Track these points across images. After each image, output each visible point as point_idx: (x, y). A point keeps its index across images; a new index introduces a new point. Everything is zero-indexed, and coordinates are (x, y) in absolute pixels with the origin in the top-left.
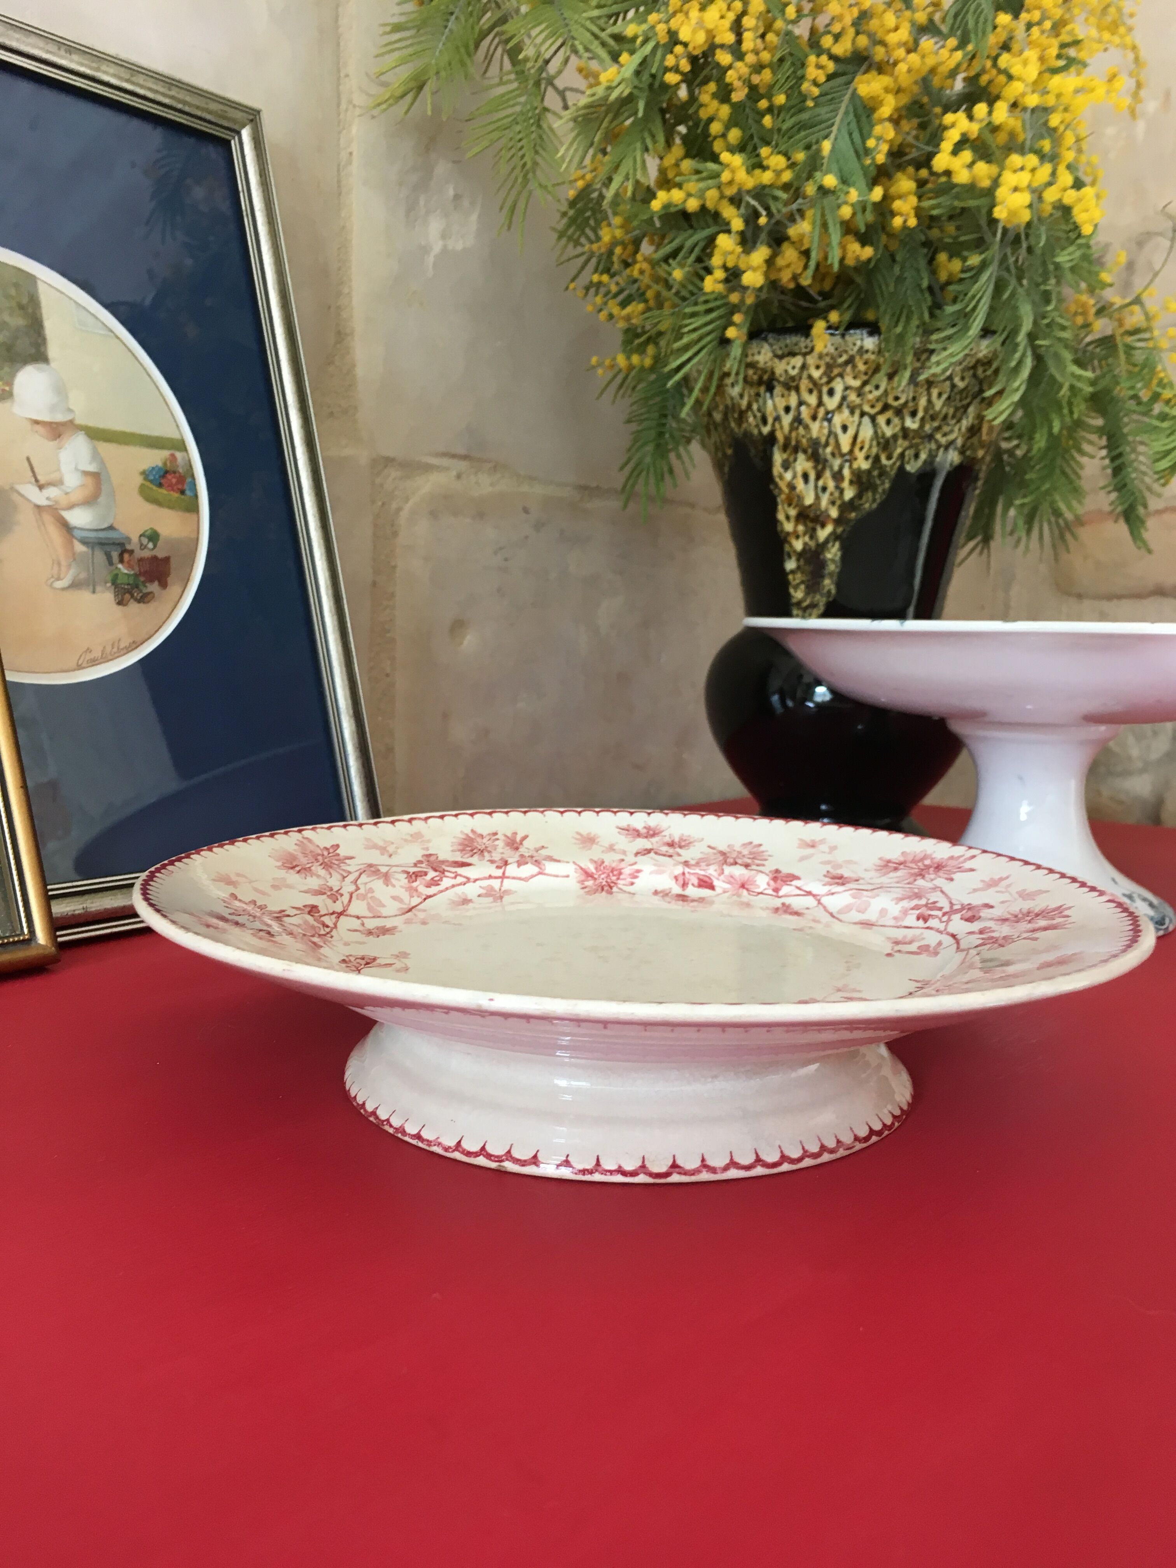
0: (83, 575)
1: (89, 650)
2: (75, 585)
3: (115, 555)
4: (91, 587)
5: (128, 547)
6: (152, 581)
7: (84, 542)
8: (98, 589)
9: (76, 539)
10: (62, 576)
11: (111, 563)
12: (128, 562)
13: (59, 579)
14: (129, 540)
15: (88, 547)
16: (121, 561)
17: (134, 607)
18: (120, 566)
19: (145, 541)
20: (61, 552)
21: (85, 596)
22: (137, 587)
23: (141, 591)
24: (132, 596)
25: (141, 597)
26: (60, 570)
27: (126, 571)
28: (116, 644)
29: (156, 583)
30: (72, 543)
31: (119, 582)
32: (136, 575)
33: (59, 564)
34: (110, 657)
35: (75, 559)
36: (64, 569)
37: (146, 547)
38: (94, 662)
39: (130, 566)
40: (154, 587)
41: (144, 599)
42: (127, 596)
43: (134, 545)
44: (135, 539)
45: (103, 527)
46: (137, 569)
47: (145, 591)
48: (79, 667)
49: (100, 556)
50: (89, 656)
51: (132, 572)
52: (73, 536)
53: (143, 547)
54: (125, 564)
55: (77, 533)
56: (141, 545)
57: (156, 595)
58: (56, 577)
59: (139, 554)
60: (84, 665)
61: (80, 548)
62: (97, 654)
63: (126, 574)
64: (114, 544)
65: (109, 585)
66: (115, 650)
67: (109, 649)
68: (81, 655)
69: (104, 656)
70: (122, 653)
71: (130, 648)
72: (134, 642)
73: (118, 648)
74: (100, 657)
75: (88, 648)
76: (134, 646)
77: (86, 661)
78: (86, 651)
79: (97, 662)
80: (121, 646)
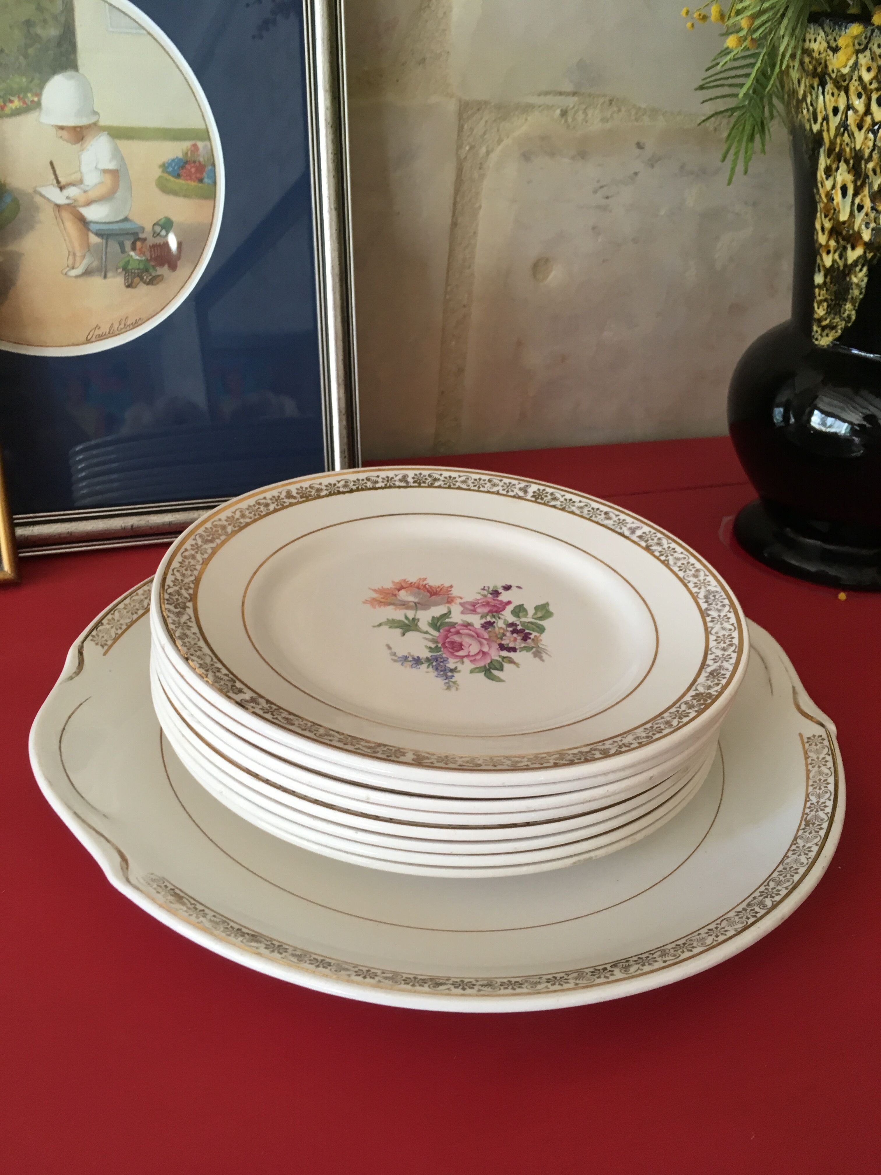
0: (95, 264)
1: (98, 327)
2: (87, 273)
3: (128, 244)
4: (103, 274)
5: (141, 236)
6: (162, 265)
7: (99, 234)
8: (109, 274)
9: (93, 232)
10: (76, 266)
12: (140, 250)
13: (73, 268)
14: (143, 229)
15: (102, 238)
16: (134, 248)
17: (143, 289)
18: (132, 253)
19: (158, 229)
20: (76, 244)
21: (97, 281)
22: (147, 270)
23: (151, 275)
24: (142, 279)
25: (150, 280)
26: (75, 260)
27: (137, 258)
28: (123, 322)
29: (166, 267)
30: (88, 235)
31: (130, 267)
32: (147, 260)
33: (74, 255)
34: (117, 332)
35: (89, 250)
36: (78, 259)
37: (159, 234)
38: (101, 337)
39: (142, 253)
40: (164, 271)
41: (153, 281)
42: (137, 280)
43: (148, 233)
44: (148, 227)
45: (118, 219)
46: (148, 254)
47: (154, 274)
48: (88, 341)
49: (114, 246)
50: (97, 332)
51: (143, 258)
52: (89, 230)
53: (156, 235)
54: (138, 251)
55: (92, 227)
56: (154, 232)
57: (165, 276)
58: (71, 266)
59: (151, 241)
60: (92, 340)
61: (94, 239)
62: (105, 329)
63: (138, 260)
64: (127, 234)
65: (120, 270)
66: (122, 326)
67: (116, 326)
68: (91, 331)
69: (111, 332)
70: (128, 328)
71: (136, 324)
72: (140, 319)
73: (125, 325)
74: (107, 333)
75: (97, 326)
76: (140, 322)
77: (94, 337)
78: (95, 328)
79: (105, 337)
80: (128, 323)
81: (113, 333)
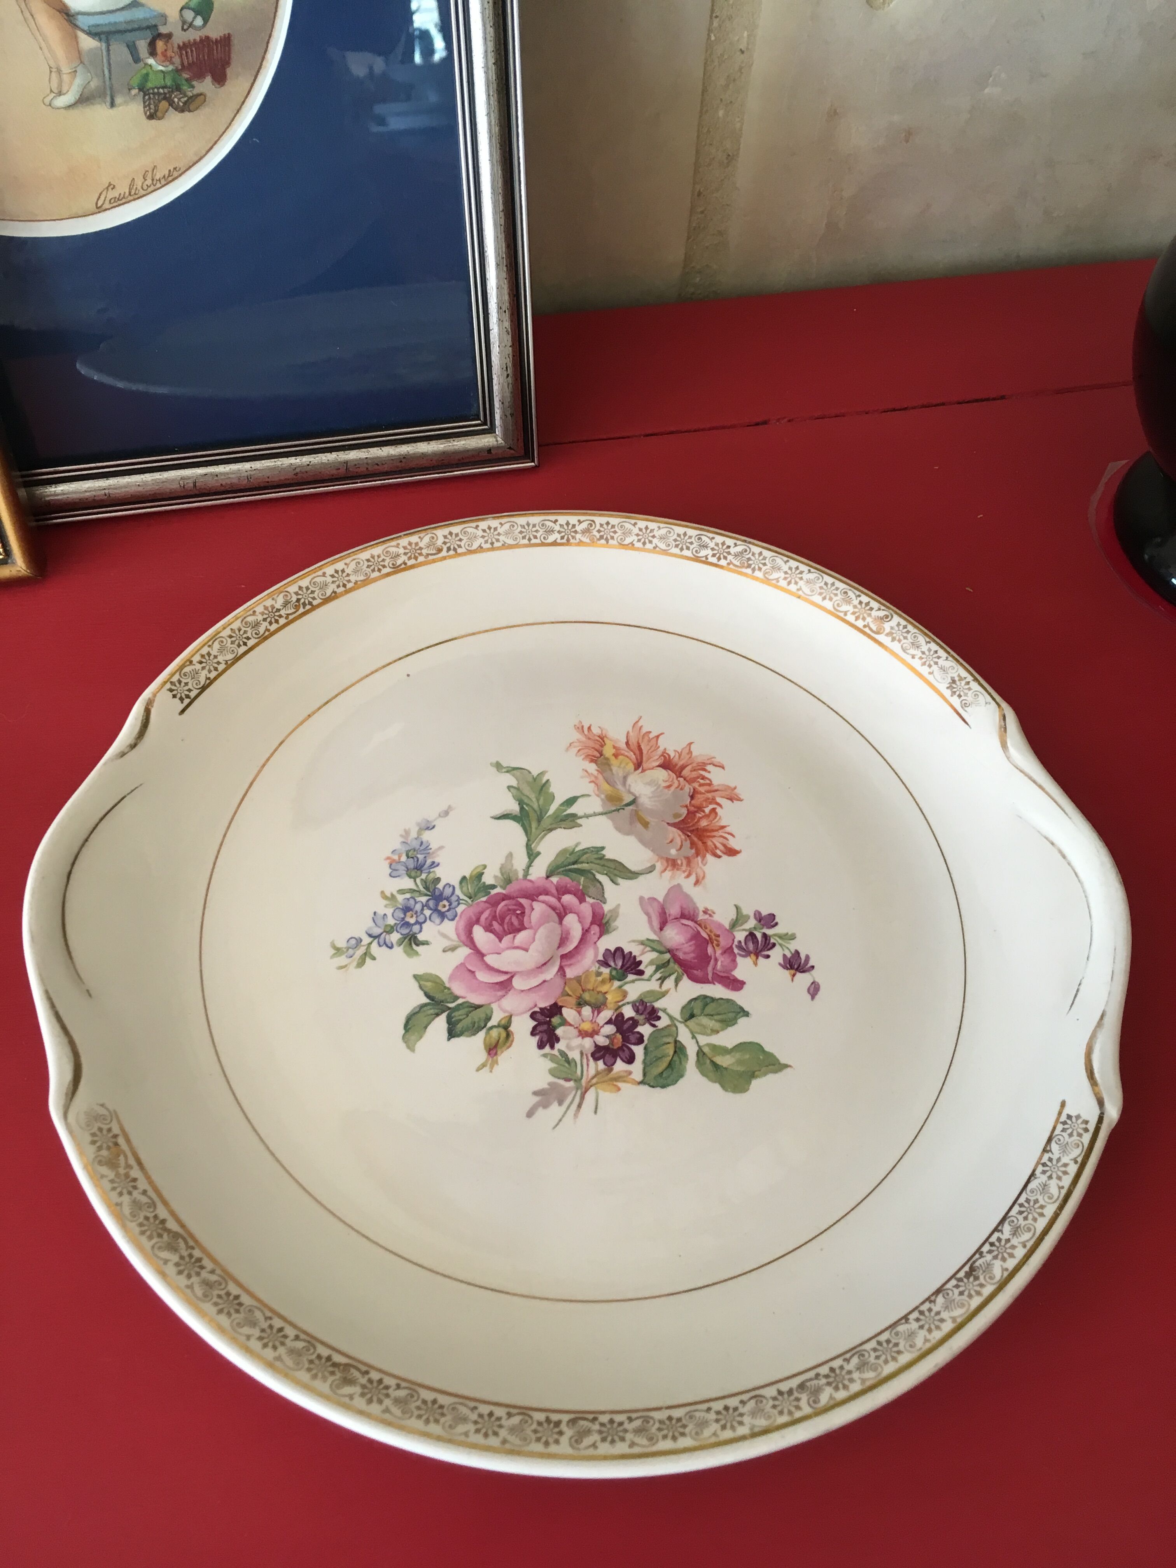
0: (93, 84)
1: (111, 186)
2: (84, 100)
4: (108, 99)
5: (163, 30)
6: (200, 76)
7: (93, 33)
8: (118, 100)
10: (64, 90)
11: (137, 59)
12: (164, 54)
13: (60, 94)
14: (164, 17)
15: (100, 40)
17: (174, 119)
18: (151, 61)
19: (189, 15)
20: (60, 53)
21: (99, 112)
22: (178, 88)
23: (185, 96)
24: (171, 104)
25: (185, 103)
26: (61, 82)
28: (149, 175)
29: (209, 79)
30: (76, 37)
31: (150, 85)
32: (177, 71)
33: (59, 71)
34: (142, 192)
35: (81, 62)
36: (66, 78)
37: (191, 25)
38: (119, 202)
39: (167, 59)
40: (206, 86)
41: (190, 105)
42: (164, 104)
43: (172, 26)
44: (173, 14)
46: (177, 60)
47: (190, 94)
48: (100, 209)
49: (120, 51)
50: (112, 194)
51: (171, 68)
52: (76, 26)
53: (187, 26)
54: (160, 57)
56: (184, 22)
57: (208, 95)
58: (56, 91)
59: (179, 37)
60: (107, 205)
62: (122, 188)
63: (162, 71)
64: (140, 29)
65: (134, 92)
66: (149, 182)
67: (139, 182)
68: (100, 194)
69: (133, 192)
70: (158, 185)
71: (170, 178)
72: (175, 169)
73: (153, 180)
74: (127, 194)
75: (110, 184)
76: (176, 174)
77: (107, 202)
78: (107, 188)
79: (124, 201)
80: (157, 177)
81: (135, 194)
